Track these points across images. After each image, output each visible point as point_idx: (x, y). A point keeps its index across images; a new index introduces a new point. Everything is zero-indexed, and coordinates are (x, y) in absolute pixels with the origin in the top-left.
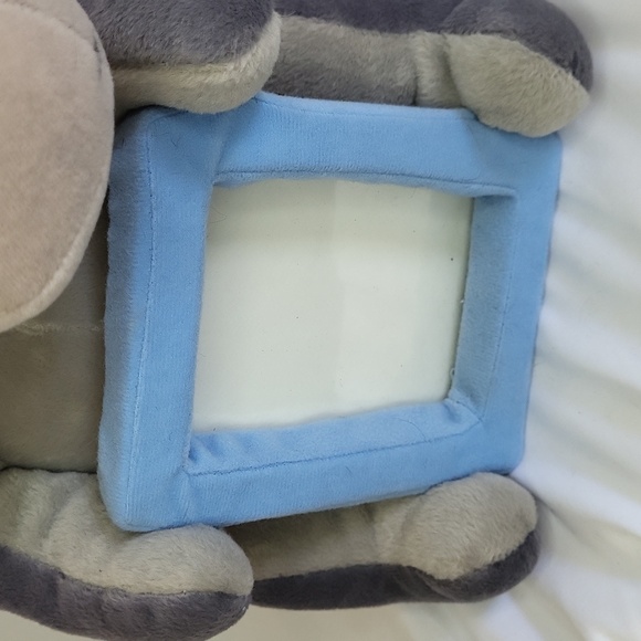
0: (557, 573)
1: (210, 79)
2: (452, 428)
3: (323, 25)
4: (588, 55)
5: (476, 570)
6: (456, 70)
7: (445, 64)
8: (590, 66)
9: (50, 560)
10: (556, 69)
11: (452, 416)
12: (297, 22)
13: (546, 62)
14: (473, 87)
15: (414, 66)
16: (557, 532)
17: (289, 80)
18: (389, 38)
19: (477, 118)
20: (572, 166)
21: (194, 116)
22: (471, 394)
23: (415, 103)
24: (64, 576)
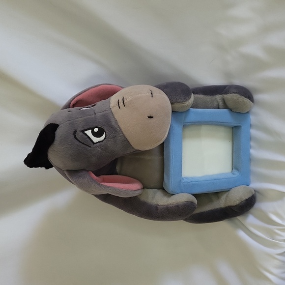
0: (262, 206)
1: (184, 105)
2: (234, 176)
3: (199, 95)
4: (252, 96)
5: (242, 201)
6: (226, 101)
7: (224, 101)
8: (253, 98)
9: (156, 203)
10: (245, 98)
11: (234, 174)
12: (196, 96)
13: (243, 97)
14: (229, 104)
15: (217, 102)
16: (258, 197)
17: (195, 106)
18: (212, 96)
19: (231, 110)
20: (252, 119)
21: (180, 112)
22: (237, 169)
23: (218, 108)
24: (159, 205)
